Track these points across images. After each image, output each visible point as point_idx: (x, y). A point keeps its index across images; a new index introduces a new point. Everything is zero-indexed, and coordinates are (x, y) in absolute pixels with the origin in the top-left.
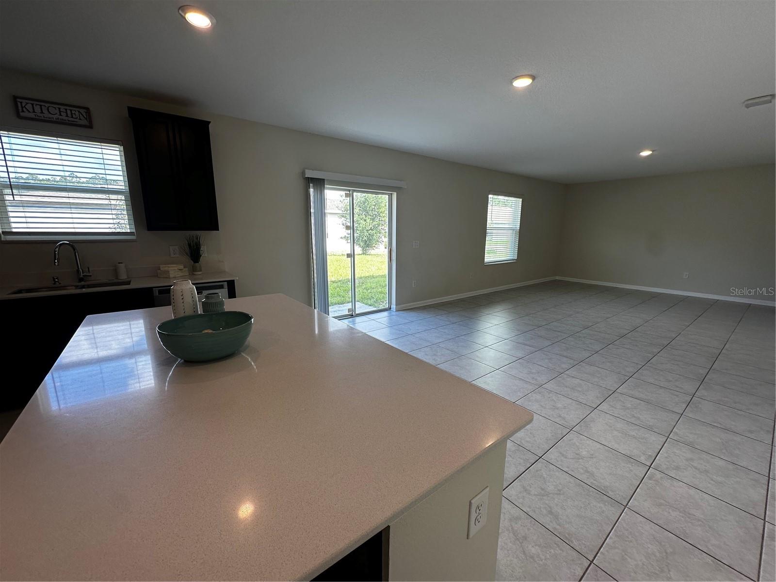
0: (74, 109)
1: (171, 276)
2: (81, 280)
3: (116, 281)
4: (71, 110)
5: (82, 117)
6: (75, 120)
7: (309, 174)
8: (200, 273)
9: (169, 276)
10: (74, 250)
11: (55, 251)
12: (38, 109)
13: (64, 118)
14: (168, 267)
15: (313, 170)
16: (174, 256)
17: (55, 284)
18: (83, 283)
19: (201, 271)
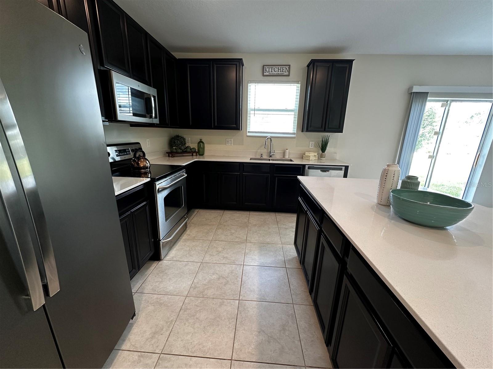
0: (284, 67)
1: (311, 159)
2: (271, 156)
3: (284, 159)
4: (283, 68)
5: (286, 71)
6: (283, 73)
7: (416, 89)
8: (324, 159)
9: (310, 159)
10: (271, 141)
11: (266, 141)
12: (276, 70)
13: (279, 72)
14: (310, 153)
15: (420, 86)
16: (311, 147)
17: (261, 157)
18: (271, 158)
19: (325, 158)
